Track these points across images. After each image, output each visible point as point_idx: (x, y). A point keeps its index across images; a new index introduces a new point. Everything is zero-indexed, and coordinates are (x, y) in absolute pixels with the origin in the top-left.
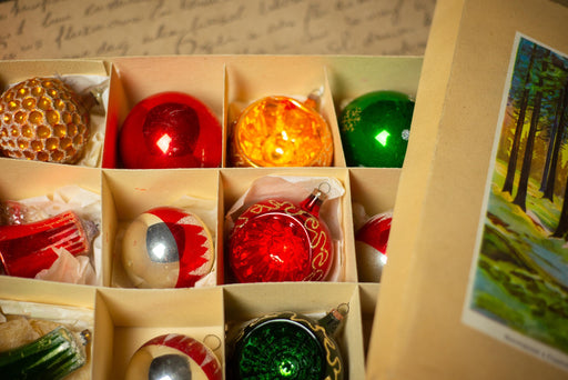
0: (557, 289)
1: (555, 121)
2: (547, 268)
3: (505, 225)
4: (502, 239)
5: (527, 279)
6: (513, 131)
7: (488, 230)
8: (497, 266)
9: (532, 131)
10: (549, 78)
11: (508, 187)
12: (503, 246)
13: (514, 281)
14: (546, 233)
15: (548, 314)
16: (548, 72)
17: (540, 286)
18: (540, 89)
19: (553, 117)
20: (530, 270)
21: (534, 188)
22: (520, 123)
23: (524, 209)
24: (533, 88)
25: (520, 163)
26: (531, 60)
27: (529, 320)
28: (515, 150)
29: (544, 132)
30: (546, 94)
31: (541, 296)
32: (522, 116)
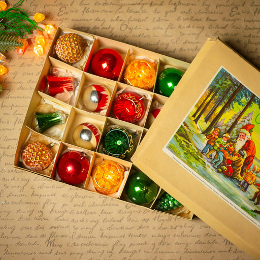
0: (195, 149)
1: (220, 98)
2: (195, 142)
3: (187, 127)
4: (185, 130)
5: (187, 143)
6: (204, 99)
7: (182, 127)
8: (179, 138)
9: (211, 99)
10: (225, 84)
11: (194, 116)
12: (184, 133)
13: (183, 143)
14: (200, 132)
15: (189, 154)
16: (226, 82)
17: (190, 146)
18: (220, 87)
19: (220, 97)
20: (189, 141)
21: (203, 117)
22: (208, 96)
23: (196, 124)
24: (218, 86)
25: (202, 109)
26: (222, 77)
27: (182, 154)
28: (202, 104)
29: (215, 101)
30: (221, 89)
31: (189, 149)
32: (210, 94)
